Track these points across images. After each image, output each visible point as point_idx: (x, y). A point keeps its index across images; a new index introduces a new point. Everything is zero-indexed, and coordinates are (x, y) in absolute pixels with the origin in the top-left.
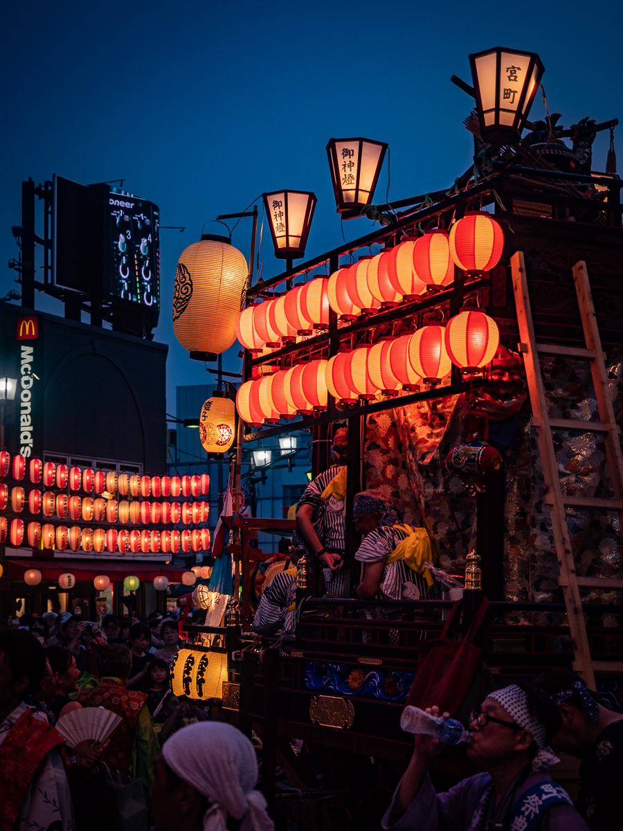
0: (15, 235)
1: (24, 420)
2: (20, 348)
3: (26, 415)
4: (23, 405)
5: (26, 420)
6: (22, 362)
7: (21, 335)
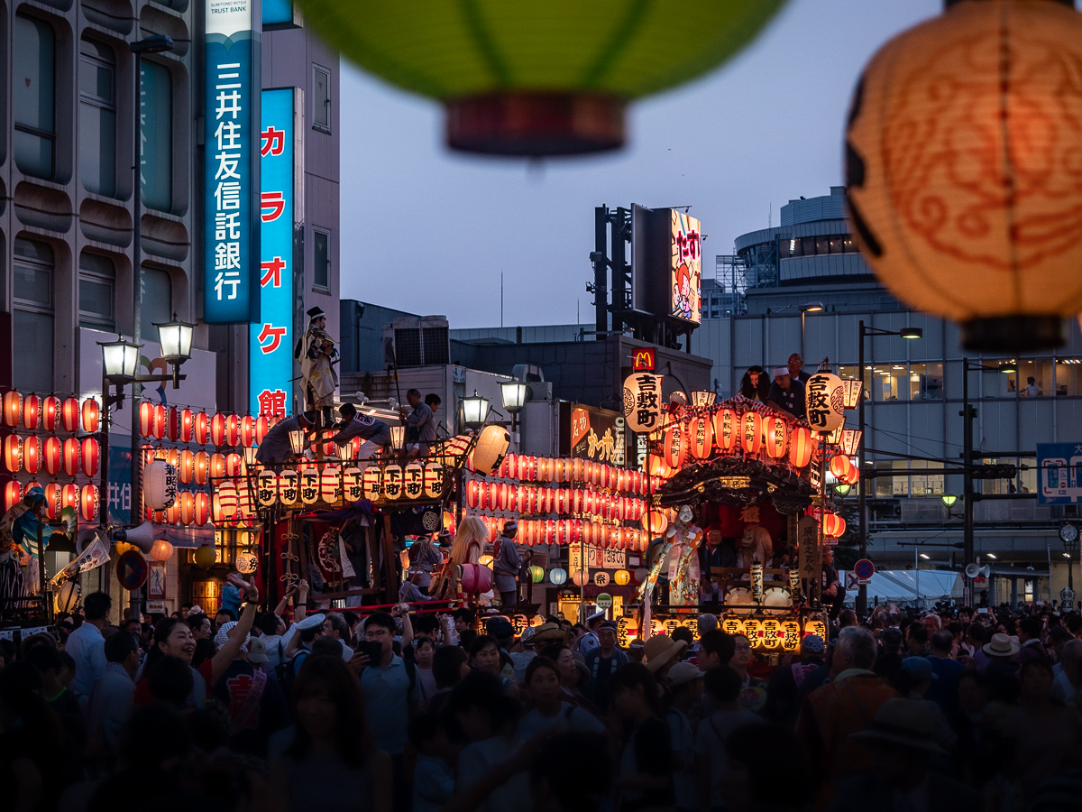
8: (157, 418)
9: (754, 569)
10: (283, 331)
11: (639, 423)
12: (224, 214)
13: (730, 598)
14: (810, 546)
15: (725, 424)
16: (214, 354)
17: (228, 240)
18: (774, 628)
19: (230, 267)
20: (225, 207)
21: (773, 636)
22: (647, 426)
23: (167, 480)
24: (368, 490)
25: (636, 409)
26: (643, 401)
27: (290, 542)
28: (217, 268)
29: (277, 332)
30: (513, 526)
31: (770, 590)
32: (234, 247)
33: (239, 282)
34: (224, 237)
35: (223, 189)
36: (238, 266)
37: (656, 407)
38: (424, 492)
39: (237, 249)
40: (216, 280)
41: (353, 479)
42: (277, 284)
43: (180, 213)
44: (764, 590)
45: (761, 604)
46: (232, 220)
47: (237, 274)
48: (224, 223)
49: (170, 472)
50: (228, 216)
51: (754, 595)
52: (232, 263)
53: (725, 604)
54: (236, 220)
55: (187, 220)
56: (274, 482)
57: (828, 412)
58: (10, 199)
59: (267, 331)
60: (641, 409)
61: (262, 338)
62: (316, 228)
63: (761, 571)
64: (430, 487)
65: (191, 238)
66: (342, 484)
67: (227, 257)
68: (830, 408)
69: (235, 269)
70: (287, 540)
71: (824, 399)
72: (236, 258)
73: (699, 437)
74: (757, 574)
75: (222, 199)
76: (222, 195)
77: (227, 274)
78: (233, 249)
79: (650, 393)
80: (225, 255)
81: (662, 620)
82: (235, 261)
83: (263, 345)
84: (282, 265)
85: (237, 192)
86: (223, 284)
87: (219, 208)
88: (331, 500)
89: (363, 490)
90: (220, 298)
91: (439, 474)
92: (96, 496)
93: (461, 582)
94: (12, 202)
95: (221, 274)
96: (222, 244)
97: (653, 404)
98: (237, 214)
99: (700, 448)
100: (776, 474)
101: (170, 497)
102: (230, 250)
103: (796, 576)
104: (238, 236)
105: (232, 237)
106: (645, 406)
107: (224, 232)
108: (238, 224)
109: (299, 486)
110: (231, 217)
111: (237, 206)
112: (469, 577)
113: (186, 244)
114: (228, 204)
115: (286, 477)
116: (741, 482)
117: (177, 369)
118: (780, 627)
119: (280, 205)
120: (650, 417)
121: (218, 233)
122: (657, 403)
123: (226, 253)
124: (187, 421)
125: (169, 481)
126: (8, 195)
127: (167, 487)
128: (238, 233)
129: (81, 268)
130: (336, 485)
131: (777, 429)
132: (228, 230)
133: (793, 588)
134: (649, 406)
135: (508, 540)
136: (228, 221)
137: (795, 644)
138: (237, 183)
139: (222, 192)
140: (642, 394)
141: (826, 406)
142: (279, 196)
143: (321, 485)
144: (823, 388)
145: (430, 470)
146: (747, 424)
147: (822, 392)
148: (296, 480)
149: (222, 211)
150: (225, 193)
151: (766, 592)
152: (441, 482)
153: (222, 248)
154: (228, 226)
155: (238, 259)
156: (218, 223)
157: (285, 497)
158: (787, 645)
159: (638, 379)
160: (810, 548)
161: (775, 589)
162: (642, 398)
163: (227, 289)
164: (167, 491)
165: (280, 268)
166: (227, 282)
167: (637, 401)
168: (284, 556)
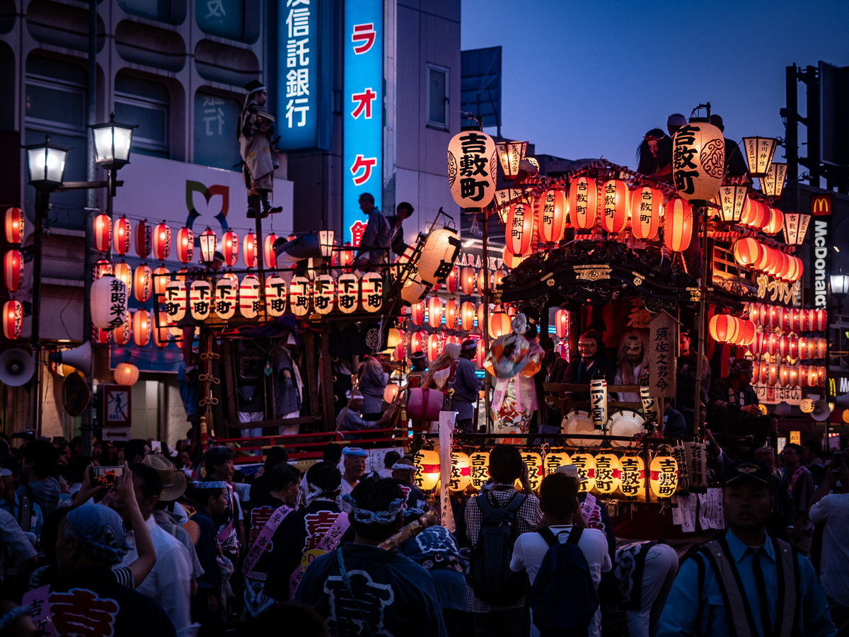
0: (782, 116)
1: (818, 285)
2: (814, 223)
3: (821, 281)
4: (817, 272)
5: (820, 285)
6: (816, 235)
7: (815, 211)
8: (119, 232)
9: (594, 385)
10: (373, 162)
11: (464, 196)
12: (294, 41)
13: (567, 424)
14: (664, 353)
15: (579, 196)
16: (291, 184)
17: (298, 67)
18: (608, 466)
19: (300, 94)
20: (296, 34)
21: (607, 476)
22: (474, 199)
23: (113, 297)
24: (294, 303)
25: (459, 178)
26: (467, 168)
27: (210, 363)
28: (288, 96)
29: (368, 163)
30: (473, 345)
31: (618, 414)
32: (303, 73)
33: (307, 108)
34: (294, 65)
35: (295, 16)
36: (307, 93)
37: (485, 174)
38: (360, 305)
39: (306, 76)
40: (287, 108)
41: (274, 291)
42: (368, 115)
43: (251, 40)
44: (610, 414)
45: (608, 433)
46: (302, 47)
47: (306, 100)
48: (294, 50)
49: (116, 288)
50: (298, 43)
51: (594, 421)
52: (302, 90)
53: (563, 432)
54: (306, 46)
55: (258, 48)
56: (182, 294)
57: (696, 174)
58: (22, 16)
59: (359, 162)
60: (464, 177)
61: (354, 170)
62: (432, 66)
63: (605, 389)
64: (366, 300)
65: (262, 64)
66: (263, 296)
67: (298, 84)
68: (699, 169)
69: (304, 96)
70: (207, 359)
71: (691, 156)
72: (305, 84)
73: (546, 214)
74: (598, 391)
75: (293, 26)
76: (293, 22)
77: (298, 101)
78: (303, 76)
79: (477, 156)
80: (295, 83)
81: (468, 452)
82: (305, 88)
83: (356, 176)
84: (373, 96)
85: (307, 18)
86: (294, 112)
87: (290, 36)
88: (249, 314)
89: (289, 303)
90: (290, 125)
91: (377, 285)
92: (18, 312)
93: (406, 409)
94: (24, 20)
95: (291, 102)
96: (292, 72)
97: (480, 170)
98: (306, 40)
99: (547, 228)
100: (643, 261)
101: (115, 316)
102: (300, 76)
103: (647, 395)
104: (307, 62)
105: (302, 63)
106: (470, 173)
107: (294, 60)
108: (307, 50)
109: (213, 298)
110: (301, 43)
111: (307, 33)
112: (417, 404)
113: (258, 72)
114: (298, 31)
115: (197, 288)
116: (602, 272)
117: (114, 175)
118: (616, 463)
119: (371, 36)
120: (477, 189)
121: (289, 60)
122: (487, 168)
123: (296, 80)
124: (160, 236)
125: (115, 298)
126: (18, 11)
127: (112, 305)
128: (307, 59)
129: (116, 89)
130: (255, 297)
131: (643, 201)
132: (298, 57)
133: (646, 411)
134: (476, 173)
135: (466, 361)
136: (298, 48)
137: (635, 488)
138: (307, 9)
139: (293, 18)
140: (466, 157)
141: (693, 166)
142: (370, 27)
143: (238, 298)
144: (691, 141)
145: (366, 281)
146: (607, 195)
147: (689, 147)
148: (209, 292)
149: (293, 38)
150: (295, 20)
151: (613, 417)
152: (380, 294)
153: (293, 75)
154: (298, 52)
155: (307, 86)
156: (289, 51)
157: (196, 311)
158: (625, 489)
159: (461, 139)
160: (664, 357)
161: (624, 412)
162: (466, 162)
163: (297, 116)
164: (112, 308)
165: (371, 100)
166: (297, 109)
167: (459, 167)
168: (202, 377)
